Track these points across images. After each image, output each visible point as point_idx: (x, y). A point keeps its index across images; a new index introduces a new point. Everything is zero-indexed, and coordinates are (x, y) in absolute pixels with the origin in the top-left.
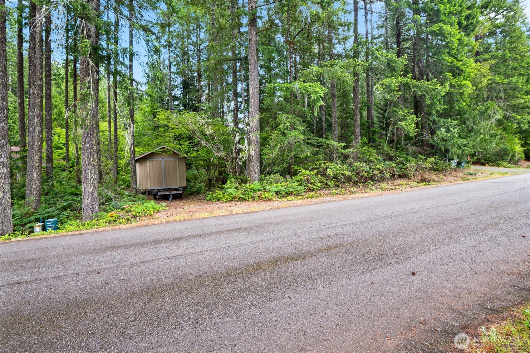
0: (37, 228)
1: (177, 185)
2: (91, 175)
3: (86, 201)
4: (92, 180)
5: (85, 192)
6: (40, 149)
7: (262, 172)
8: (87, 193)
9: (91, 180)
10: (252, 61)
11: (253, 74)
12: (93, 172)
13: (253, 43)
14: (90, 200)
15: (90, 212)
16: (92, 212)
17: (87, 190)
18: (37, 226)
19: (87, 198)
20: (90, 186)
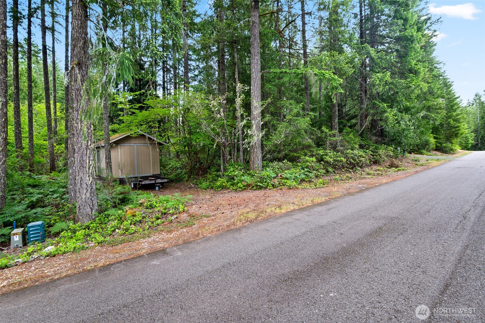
0: (15, 237)
1: (150, 173)
2: (89, 162)
3: (84, 196)
4: (91, 169)
5: (81, 184)
6: (4, 127)
7: (264, 158)
8: (84, 186)
9: (89, 169)
10: (256, 44)
11: (257, 58)
12: (92, 158)
13: (257, 26)
14: (88, 195)
15: (89, 210)
16: (92, 209)
17: (85, 182)
18: (15, 234)
19: (85, 192)
20: (89, 176)
